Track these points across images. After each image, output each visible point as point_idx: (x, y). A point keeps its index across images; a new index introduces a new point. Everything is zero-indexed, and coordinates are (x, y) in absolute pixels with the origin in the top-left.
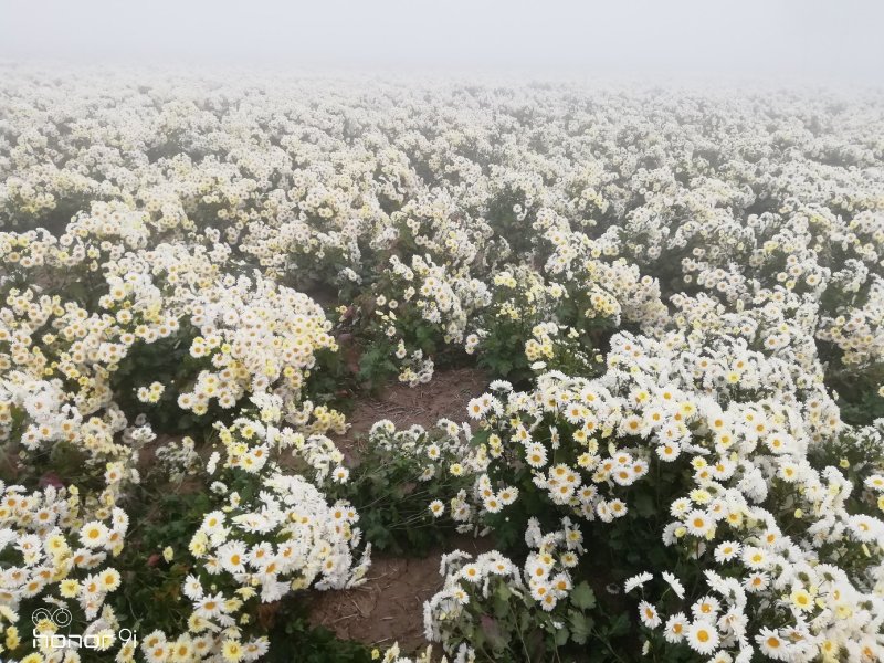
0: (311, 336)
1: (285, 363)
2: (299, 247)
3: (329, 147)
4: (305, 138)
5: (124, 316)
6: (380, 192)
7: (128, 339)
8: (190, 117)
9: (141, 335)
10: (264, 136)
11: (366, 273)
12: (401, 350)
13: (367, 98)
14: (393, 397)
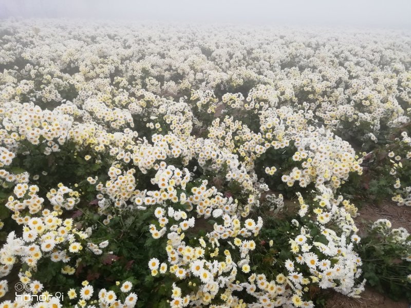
0: (350, 164)
1: (333, 174)
2: (347, 118)
3: (369, 69)
4: (358, 64)
5: (269, 136)
6: (398, 96)
7: (268, 146)
8: (301, 50)
9: (273, 145)
10: (337, 61)
11: (381, 138)
12: (398, 184)
13: (395, 45)
14: (386, 207)
